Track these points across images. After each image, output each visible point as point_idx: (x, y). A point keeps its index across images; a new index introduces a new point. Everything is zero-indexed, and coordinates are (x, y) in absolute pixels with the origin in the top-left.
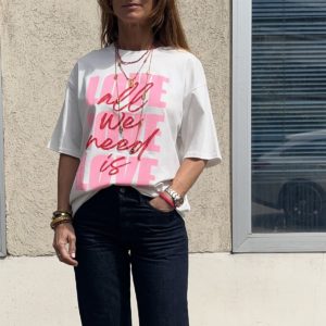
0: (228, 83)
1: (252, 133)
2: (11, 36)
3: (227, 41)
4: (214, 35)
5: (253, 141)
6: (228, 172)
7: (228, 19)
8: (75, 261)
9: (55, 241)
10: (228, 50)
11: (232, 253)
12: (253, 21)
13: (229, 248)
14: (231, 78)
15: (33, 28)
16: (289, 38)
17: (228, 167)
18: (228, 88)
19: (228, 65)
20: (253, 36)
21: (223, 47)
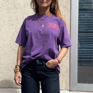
3: (69, 10)
4: (65, 9)
6: (69, 59)
8: (20, 85)
9: (15, 77)
11: (70, 91)
13: (69, 89)
20: (79, 9)
21: (68, 13)
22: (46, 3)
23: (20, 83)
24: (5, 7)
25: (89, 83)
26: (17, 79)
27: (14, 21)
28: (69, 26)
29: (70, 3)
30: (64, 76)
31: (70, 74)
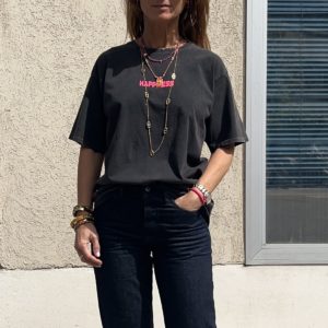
1: (267, 137)
2: (6, 26)
3: (241, 36)
4: (227, 30)
5: (268, 145)
6: (241, 178)
11: (245, 265)
12: (269, 16)
13: (242, 260)
15: (29, 17)
18: (241, 87)
20: (269, 32)
21: (237, 43)
23: (98, 254)
24: (44, 23)
25: (297, 241)
27: (73, 68)
28: (242, 82)
29: (242, 14)
30: (227, 225)
31: (244, 219)
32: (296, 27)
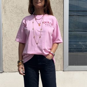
0: (62, 27)
1: (69, 40)
2: (5, 12)
3: (62, 16)
4: (59, 14)
5: (69, 42)
6: (63, 50)
7: (63, 10)
10: (63, 18)
11: (63, 71)
12: (69, 11)
13: (63, 70)
14: (63, 26)
15: (11, 10)
16: (79, 16)
17: (63, 49)
18: (63, 28)
19: (63, 22)
20: (69, 15)
22: (40, 3)
26: (20, 70)
30: (59, 61)
32: (76, 14)
